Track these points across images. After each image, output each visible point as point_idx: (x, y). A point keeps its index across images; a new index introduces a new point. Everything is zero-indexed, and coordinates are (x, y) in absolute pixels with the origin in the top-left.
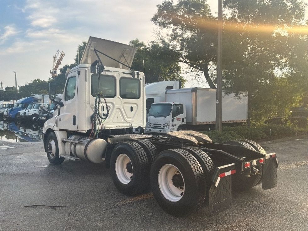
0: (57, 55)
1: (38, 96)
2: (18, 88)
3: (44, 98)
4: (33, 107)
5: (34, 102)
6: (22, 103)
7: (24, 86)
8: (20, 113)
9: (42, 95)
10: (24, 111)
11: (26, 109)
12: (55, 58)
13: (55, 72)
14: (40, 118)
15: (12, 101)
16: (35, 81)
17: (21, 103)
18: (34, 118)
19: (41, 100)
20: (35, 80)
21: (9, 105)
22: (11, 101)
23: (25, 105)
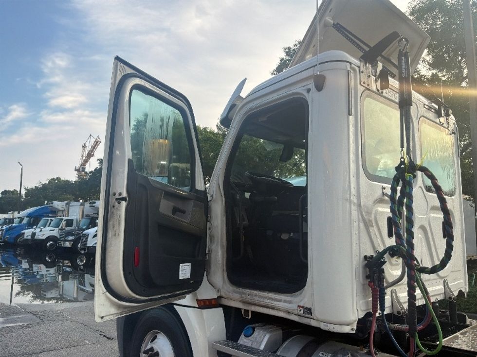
0: (87, 144)
1: (58, 205)
2: (23, 192)
3: (70, 208)
4: (48, 224)
5: (50, 215)
6: (29, 216)
7: (34, 188)
8: (24, 233)
9: (66, 202)
10: (32, 230)
11: (36, 228)
12: (84, 147)
13: (83, 169)
14: (61, 245)
15: (11, 212)
16: (53, 181)
17: (27, 217)
18: (48, 244)
19: (63, 211)
20: (52, 179)
21: (5, 219)
22: (9, 213)
23: (34, 220)
